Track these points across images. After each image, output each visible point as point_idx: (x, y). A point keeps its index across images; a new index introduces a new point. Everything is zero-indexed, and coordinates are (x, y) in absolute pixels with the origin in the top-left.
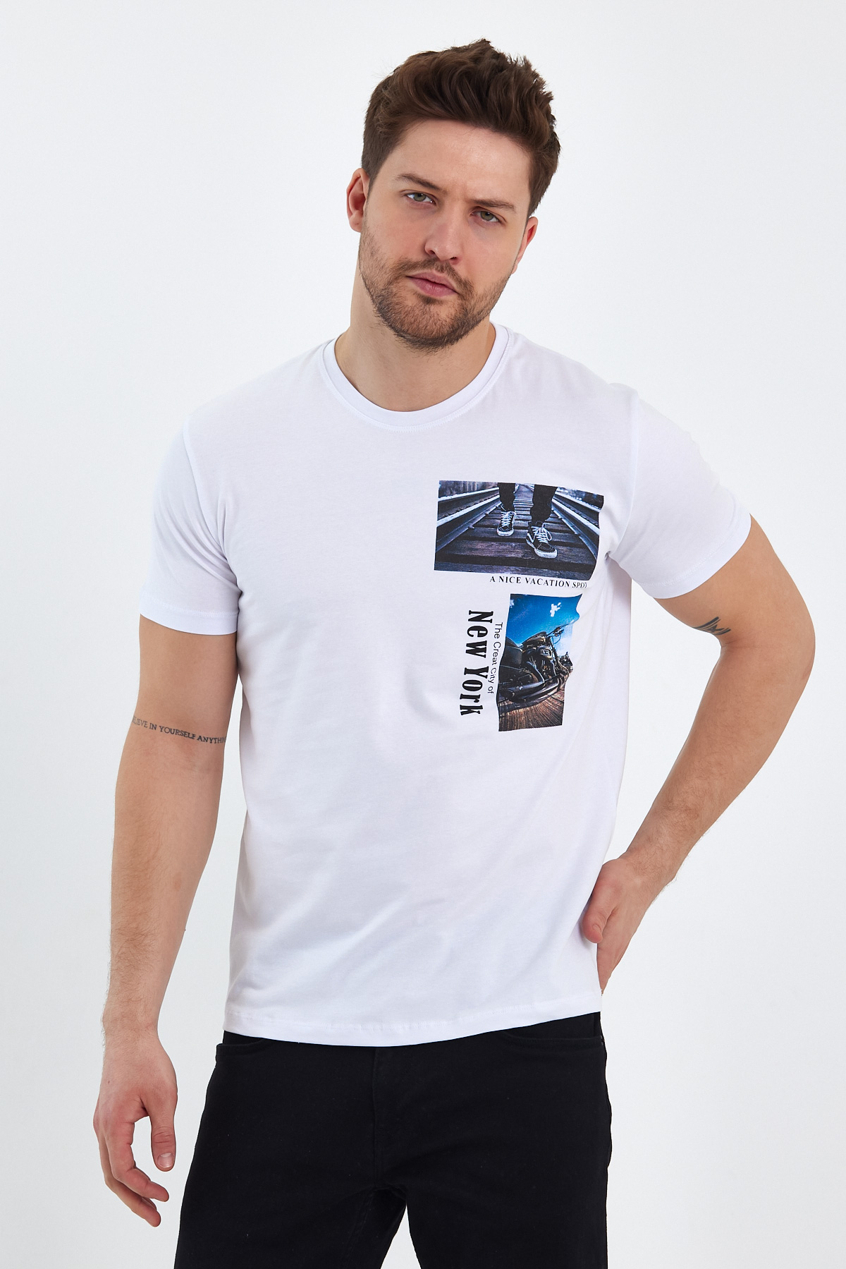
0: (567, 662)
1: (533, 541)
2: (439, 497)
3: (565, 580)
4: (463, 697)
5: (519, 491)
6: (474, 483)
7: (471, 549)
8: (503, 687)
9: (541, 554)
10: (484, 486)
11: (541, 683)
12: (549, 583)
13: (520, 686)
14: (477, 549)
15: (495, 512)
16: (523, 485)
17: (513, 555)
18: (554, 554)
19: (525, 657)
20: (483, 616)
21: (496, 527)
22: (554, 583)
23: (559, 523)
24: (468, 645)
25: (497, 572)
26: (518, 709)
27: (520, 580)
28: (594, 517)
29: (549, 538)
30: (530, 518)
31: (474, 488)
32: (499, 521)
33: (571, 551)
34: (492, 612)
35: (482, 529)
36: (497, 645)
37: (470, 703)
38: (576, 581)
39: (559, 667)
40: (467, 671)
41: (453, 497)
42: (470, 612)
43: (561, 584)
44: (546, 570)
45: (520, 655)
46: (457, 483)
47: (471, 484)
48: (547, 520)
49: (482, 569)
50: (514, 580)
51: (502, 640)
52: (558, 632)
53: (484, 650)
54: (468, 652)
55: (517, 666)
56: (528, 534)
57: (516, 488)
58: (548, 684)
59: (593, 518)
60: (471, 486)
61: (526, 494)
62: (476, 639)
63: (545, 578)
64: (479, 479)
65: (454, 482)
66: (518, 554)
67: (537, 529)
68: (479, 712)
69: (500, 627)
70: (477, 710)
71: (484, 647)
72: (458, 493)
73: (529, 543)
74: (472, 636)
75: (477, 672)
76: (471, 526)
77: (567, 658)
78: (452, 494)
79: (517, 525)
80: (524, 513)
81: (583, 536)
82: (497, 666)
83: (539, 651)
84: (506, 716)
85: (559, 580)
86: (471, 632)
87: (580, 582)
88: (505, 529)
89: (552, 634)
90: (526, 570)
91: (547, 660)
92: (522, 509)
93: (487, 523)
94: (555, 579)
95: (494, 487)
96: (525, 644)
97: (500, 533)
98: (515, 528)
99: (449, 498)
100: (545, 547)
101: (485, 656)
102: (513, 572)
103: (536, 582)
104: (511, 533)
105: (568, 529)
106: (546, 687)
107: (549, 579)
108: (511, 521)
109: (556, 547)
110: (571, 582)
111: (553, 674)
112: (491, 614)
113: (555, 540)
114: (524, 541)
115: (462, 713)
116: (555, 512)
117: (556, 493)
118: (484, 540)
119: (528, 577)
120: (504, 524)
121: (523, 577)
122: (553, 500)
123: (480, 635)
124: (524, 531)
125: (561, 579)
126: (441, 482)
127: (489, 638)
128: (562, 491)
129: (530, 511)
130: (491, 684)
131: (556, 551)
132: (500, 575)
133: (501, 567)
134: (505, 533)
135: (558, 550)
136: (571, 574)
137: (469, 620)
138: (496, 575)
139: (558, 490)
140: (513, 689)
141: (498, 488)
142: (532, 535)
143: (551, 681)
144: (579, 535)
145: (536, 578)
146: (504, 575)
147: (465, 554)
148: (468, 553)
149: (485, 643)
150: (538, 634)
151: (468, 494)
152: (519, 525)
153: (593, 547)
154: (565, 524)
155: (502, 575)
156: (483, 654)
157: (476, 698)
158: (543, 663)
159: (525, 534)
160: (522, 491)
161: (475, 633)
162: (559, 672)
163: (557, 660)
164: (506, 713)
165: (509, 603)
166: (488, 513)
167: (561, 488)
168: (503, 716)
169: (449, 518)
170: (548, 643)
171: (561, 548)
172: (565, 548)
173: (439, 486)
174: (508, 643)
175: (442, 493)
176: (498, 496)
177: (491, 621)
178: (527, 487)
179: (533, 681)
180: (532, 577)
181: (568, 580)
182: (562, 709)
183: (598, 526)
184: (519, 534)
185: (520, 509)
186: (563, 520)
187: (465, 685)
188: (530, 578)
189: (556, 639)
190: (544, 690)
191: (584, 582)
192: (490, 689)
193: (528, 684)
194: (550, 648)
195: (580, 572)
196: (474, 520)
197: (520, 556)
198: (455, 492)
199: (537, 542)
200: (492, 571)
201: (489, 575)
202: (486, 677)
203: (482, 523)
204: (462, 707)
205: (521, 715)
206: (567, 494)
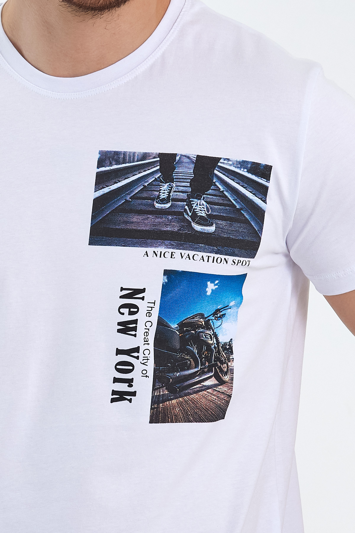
0: (228, 348)
1: (190, 214)
2: (98, 168)
3: (223, 257)
4: (116, 380)
5: (180, 162)
6: (134, 153)
7: (126, 223)
8: (160, 372)
9: (198, 228)
10: (145, 156)
11: (196, 370)
12: (206, 259)
13: (178, 371)
14: (132, 222)
15: (154, 183)
16: (185, 156)
17: (169, 229)
18: (212, 229)
19: (184, 341)
20: (135, 293)
21: (153, 199)
22: (211, 259)
23: (220, 196)
24: (119, 324)
25: (151, 246)
26: (171, 400)
27: (175, 255)
28: (262, 191)
29: (208, 212)
30: (189, 189)
31: (134, 159)
32: (157, 193)
33: (231, 225)
34: (145, 289)
35: (139, 201)
36: (149, 324)
37: (123, 387)
38: (237, 259)
39: (219, 354)
40: (119, 352)
41: (112, 168)
42: (122, 289)
43: (219, 260)
44: (203, 245)
45: (177, 338)
46: (117, 153)
47: (132, 155)
48: (208, 192)
49: (136, 243)
50: (168, 255)
51: (154, 319)
52: (219, 314)
53: (135, 329)
54: (119, 331)
55: (176, 351)
56: (186, 207)
57: (178, 158)
58: (203, 373)
59: (260, 192)
60: (131, 157)
61: (187, 165)
62: (127, 318)
63: (201, 254)
64: (140, 149)
65: (115, 152)
66: (174, 227)
67: (195, 202)
68: (130, 401)
69: (152, 305)
70: (129, 398)
71: (134, 325)
72: (118, 163)
73: (186, 216)
74: (123, 314)
75: (128, 352)
76: (128, 198)
77: (230, 345)
78: (111, 165)
79: (175, 197)
80: (184, 184)
81: (246, 211)
82: (151, 347)
83: (198, 335)
84: (158, 407)
85: (216, 256)
86: (122, 310)
87: (242, 259)
88: (163, 201)
89: (211, 317)
90: (181, 245)
91: (209, 346)
92: (182, 180)
93: (145, 195)
94: (212, 255)
95: (154, 158)
96: (181, 325)
97: (157, 205)
98: (174, 200)
99: (108, 168)
100: (203, 221)
101: (135, 335)
102: (167, 247)
103: (191, 257)
104: (168, 205)
105: (229, 203)
106: (200, 375)
107: (205, 255)
108: (170, 193)
109: (214, 221)
110: (230, 259)
111: (210, 361)
112: (143, 291)
113: (215, 214)
114: (181, 214)
115: (113, 400)
116: (217, 184)
117: (219, 164)
118: (140, 212)
119: (183, 252)
120: (162, 196)
121: (177, 252)
122: (216, 172)
123: (131, 313)
124: (182, 203)
125: (218, 256)
126: (101, 153)
127: (141, 317)
128: (226, 162)
129: (190, 182)
130: (144, 367)
131: (214, 225)
132: (153, 249)
133: (155, 241)
134: (163, 205)
135: (216, 224)
136: (230, 250)
137: (121, 297)
138: (150, 250)
139: (221, 161)
140: (171, 375)
141: (158, 159)
142: (191, 207)
143: (206, 370)
144: (241, 209)
145: (192, 253)
146: (158, 250)
147: (120, 227)
148: (123, 226)
149: (135, 322)
150: (196, 316)
151: (127, 165)
152: (177, 197)
153: (257, 223)
154: (226, 197)
155: (156, 250)
156: (133, 333)
157: (130, 382)
158: (205, 348)
159: (183, 207)
160: (182, 162)
161: (126, 311)
162: (218, 359)
163: (218, 346)
164: (158, 404)
165: (161, 279)
166: (146, 184)
167: (225, 159)
168: (155, 408)
169: (106, 190)
170: (208, 326)
171: (220, 222)
172: (224, 223)
173: (98, 156)
174: (160, 322)
175: (101, 163)
176: (158, 167)
177: (143, 298)
178: (188, 157)
179: (189, 368)
180: (187, 252)
181: (227, 257)
182: (228, 402)
183: (265, 201)
184: (176, 206)
185: (180, 180)
186: (225, 193)
187: (118, 367)
188: (185, 252)
189: (217, 323)
190: (197, 379)
191: (247, 259)
192: (144, 372)
193: (185, 370)
194: (210, 332)
195: (240, 248)
196: (132, 192)
197: (176, 229)
198: (114, 163)
199: (194, 216)
200: (146, 245)
201: (143, 250)
202: (137, 358)
203: (139, 195)
204: (114, 392)
205: (174, 407)
206: (231, 165)
